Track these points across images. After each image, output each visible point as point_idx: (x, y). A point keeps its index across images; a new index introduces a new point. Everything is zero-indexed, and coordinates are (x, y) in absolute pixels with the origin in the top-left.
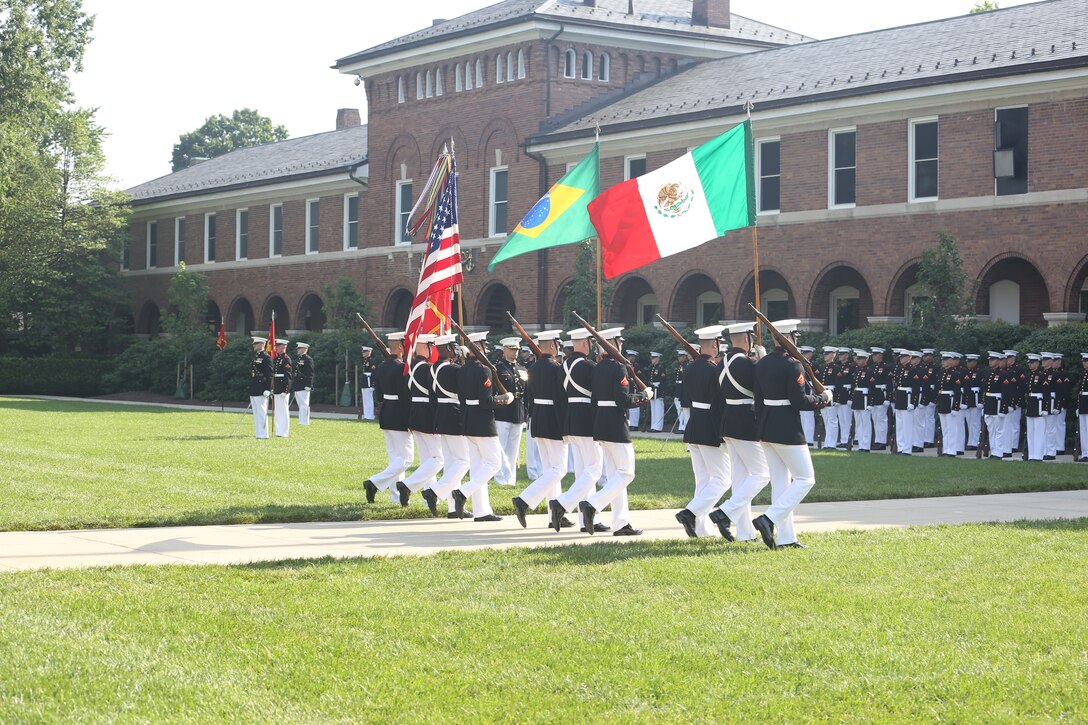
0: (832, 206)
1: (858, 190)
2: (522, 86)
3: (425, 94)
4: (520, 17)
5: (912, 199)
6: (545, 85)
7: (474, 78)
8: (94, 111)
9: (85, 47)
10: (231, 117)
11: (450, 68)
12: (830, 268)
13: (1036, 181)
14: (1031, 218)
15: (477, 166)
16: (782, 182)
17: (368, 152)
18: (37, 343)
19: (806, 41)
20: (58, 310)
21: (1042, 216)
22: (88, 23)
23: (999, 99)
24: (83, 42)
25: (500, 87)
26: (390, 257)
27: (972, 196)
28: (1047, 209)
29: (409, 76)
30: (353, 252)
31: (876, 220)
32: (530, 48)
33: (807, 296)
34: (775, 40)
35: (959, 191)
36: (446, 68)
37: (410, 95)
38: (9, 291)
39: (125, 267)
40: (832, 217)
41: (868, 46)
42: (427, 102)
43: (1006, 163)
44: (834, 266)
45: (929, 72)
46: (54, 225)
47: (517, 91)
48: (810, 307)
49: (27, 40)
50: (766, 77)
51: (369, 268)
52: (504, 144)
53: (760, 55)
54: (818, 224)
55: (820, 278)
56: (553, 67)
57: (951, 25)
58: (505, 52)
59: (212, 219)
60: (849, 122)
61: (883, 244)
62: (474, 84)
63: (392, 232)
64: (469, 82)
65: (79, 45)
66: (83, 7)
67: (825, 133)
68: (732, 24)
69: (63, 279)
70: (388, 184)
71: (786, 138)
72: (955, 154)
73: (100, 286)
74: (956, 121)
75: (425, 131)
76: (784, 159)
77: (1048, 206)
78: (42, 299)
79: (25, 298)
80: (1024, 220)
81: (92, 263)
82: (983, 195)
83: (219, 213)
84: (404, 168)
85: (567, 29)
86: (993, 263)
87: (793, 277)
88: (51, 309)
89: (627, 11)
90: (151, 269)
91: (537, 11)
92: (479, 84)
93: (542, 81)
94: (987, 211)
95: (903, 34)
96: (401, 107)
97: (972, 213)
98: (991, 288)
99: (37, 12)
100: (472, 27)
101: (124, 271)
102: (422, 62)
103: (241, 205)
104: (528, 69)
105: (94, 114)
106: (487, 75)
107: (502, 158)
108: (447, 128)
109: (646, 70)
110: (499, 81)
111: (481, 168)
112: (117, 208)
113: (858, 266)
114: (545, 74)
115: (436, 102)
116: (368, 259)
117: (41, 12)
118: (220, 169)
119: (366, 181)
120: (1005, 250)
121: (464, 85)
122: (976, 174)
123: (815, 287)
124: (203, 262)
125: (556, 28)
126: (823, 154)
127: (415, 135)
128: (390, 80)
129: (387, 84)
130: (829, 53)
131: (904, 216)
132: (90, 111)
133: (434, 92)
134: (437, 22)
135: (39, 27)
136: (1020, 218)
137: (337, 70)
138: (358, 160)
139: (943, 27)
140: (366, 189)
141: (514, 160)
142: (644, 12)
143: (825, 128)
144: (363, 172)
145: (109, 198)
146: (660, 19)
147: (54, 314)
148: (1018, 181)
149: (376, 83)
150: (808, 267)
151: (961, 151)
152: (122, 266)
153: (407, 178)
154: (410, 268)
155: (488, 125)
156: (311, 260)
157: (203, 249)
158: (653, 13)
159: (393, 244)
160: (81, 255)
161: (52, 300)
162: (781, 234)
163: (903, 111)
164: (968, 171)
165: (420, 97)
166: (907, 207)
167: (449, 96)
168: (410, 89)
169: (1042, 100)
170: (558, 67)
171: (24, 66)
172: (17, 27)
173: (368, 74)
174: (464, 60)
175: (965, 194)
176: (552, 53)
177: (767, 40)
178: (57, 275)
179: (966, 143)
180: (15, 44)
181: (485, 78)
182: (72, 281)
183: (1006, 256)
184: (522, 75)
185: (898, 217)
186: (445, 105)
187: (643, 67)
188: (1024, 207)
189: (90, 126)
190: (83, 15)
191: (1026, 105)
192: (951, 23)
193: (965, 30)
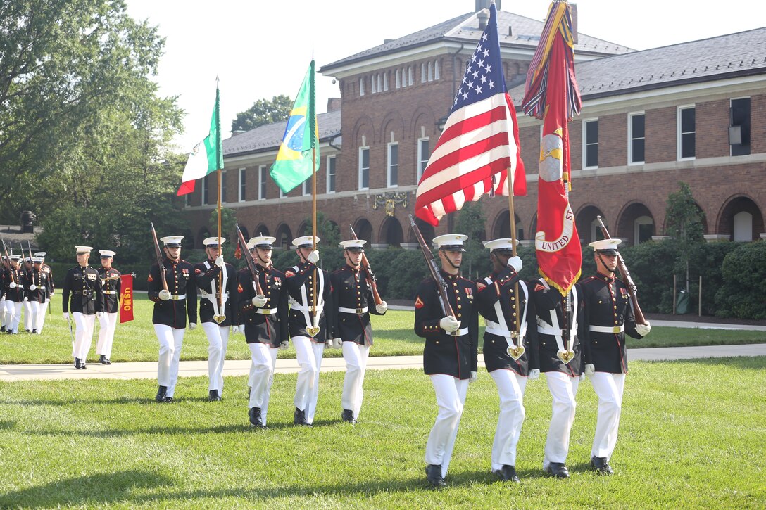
0: (630, 163)
1: (647, 152)
2: (437, 85)
3: (377, 89)
4: (436, 39)
5: (680, 159)
6: (452, 84)
7: (407, 79)
8: (176, 98)
9: (159, 58)
10: (271, 101)
11: (392, 72)
12: (629, 204)
13: (755, 147)
14: (753, 171)
15: (410, 137)
16: (599, 148)
17: (342, 128)
18: (128, 256)
19: (630, 51)
20: (140, 233)
21: (759, 169)
22: (161, 42)
23: (733, 93)
24: (157, 55)
25: (424, 85)
26: (356, 198)
27: (716, 156)
28: (762, 165)
29: (367, 78)
30: (332, 195)
31: (658, 173)
32: (442, 59)
33: (615, 222)
34: (608, 52)
35: (708, 153)
36: (390, 72)
37: (368, 90)
38: (109, 221)
39: (188, 205)
40: (630, 171)
41: (659, 57)
42: (378, 95)
43: (736, 136)
44: (632, 203)
45: (689, 75)
46: (140, 177)
47: (434, 88)
48: (617, 230)
49: (119, 54)
50: (593, 77)
51: (342, 205)
52: (427, 123)
53: (594, 62)
54: (621, 175)
55: (623, 211)
56: (457, 72)
57: (712, 43)
58: (427, 62)
59: (243, 172)
60: (640, 108)
61: (662, 188)
62: (408, 83)
63: (357, 181)
64: (404, 82)
65: (155, 57)
66: (158, 31)
67: (625, 115)
68: (580, 41)
69: (144, 213)
70: (354, 149)
71: (602, 118)
72: (706, 129)
73: (169, 217)
74: (707, 107)
75: (377, 114)
76: (601, 133)
77: (762, 163)
78: (129, 226)
79: (119, 225)
80: (748, 172)
81: (164, 202)
82: (723, 156)
83: (247, 169)
84: (364, 138)
85: (466, 47)
86: (729, 200)
87: (606, 210)
88: (136, 233)
89: (508, 34)
90: (204, 206)
91: (445, 35)
92: (411, 84)
93: (450, 81)
94: (726, 166)
95: (682, 48)
96: (362, 98)
97: (716, 168)
98: (735, 217)
99: (127, 34)
100: (406, 45)
101: (188, 207)
102: (375, 68)
103: (261, 163)
104: (441, 73)
105: (177, 100)
106: (416, 77)
107: (426, 132)
108: (391, 113)
109: (520, 73)
110: (423, 81)
111: (412, 138)
112: (180, 165)
113: (646, 203)
114: (452, 77)
115: (384, 95)
116: (341, 199)
117: (129, 35)
118: (250, 138)
119: (340, 148)
120: (737, 192)
121: (401, 84)
122: (719, 142)
123: (620, 217)
124: (238, 201)
125: (459, 46)
126: (624, 129)
127: (371, 117)
128: (355, 80)
129: (353, 83)
130: (634, 61)
131: (674, 170)
132: (174, 98)
133: (383, 88)
134: (387, 41)
135: (128, 46)
136: (746, 170)
137: (321, 74)
138: (336, 133)
139: (707, 44)
140: (340, 152)
141: (432, 134)
142: (520, 34)
143: (626, 112)
144: (338, 141)
145: (175, 159)
146: (530, 39)
147: (138, 236)
148: (744, 146)
149: (346, 82)
150: (615, 204)
151: (709, 127)
152: (186, 205)
153: (366, 145)
154: (368, 205)
155: (417, 110)
156: (306, 200)
157: (238, 192)
158: (526, 34)
159: (358, 189)
160: (156, 197)
161: (137, 227)
162: (599, 182)
163: (673, 101)
164: (714, 140)
165: (373, 92)
166: (676, 164)
167: (392, 91)
168: (367, 86)
169: (759, 93)
170: (461, 72)
171: (117, 71)
172: (113, 46)
173: (341, 76)
174: (401, 67)
175: (712, 155)
176: (456, 63)
177: (603, 51)
178: (139, 209)
179: (712, 122)
180: (111, 57)
181: (414, 79)
182: (150, 214)
183: (737, 196)
184: (437, 78)
185: (671, 170)
186: (390, 97)
187: (518, 71)
188: (748, 164)
189: (174, 108)
190: (158, 37)
191: (749, 97)
192: (712, 40)
193: (719, 46)
